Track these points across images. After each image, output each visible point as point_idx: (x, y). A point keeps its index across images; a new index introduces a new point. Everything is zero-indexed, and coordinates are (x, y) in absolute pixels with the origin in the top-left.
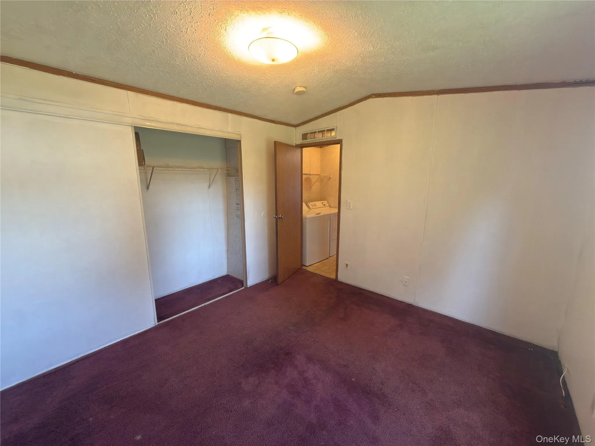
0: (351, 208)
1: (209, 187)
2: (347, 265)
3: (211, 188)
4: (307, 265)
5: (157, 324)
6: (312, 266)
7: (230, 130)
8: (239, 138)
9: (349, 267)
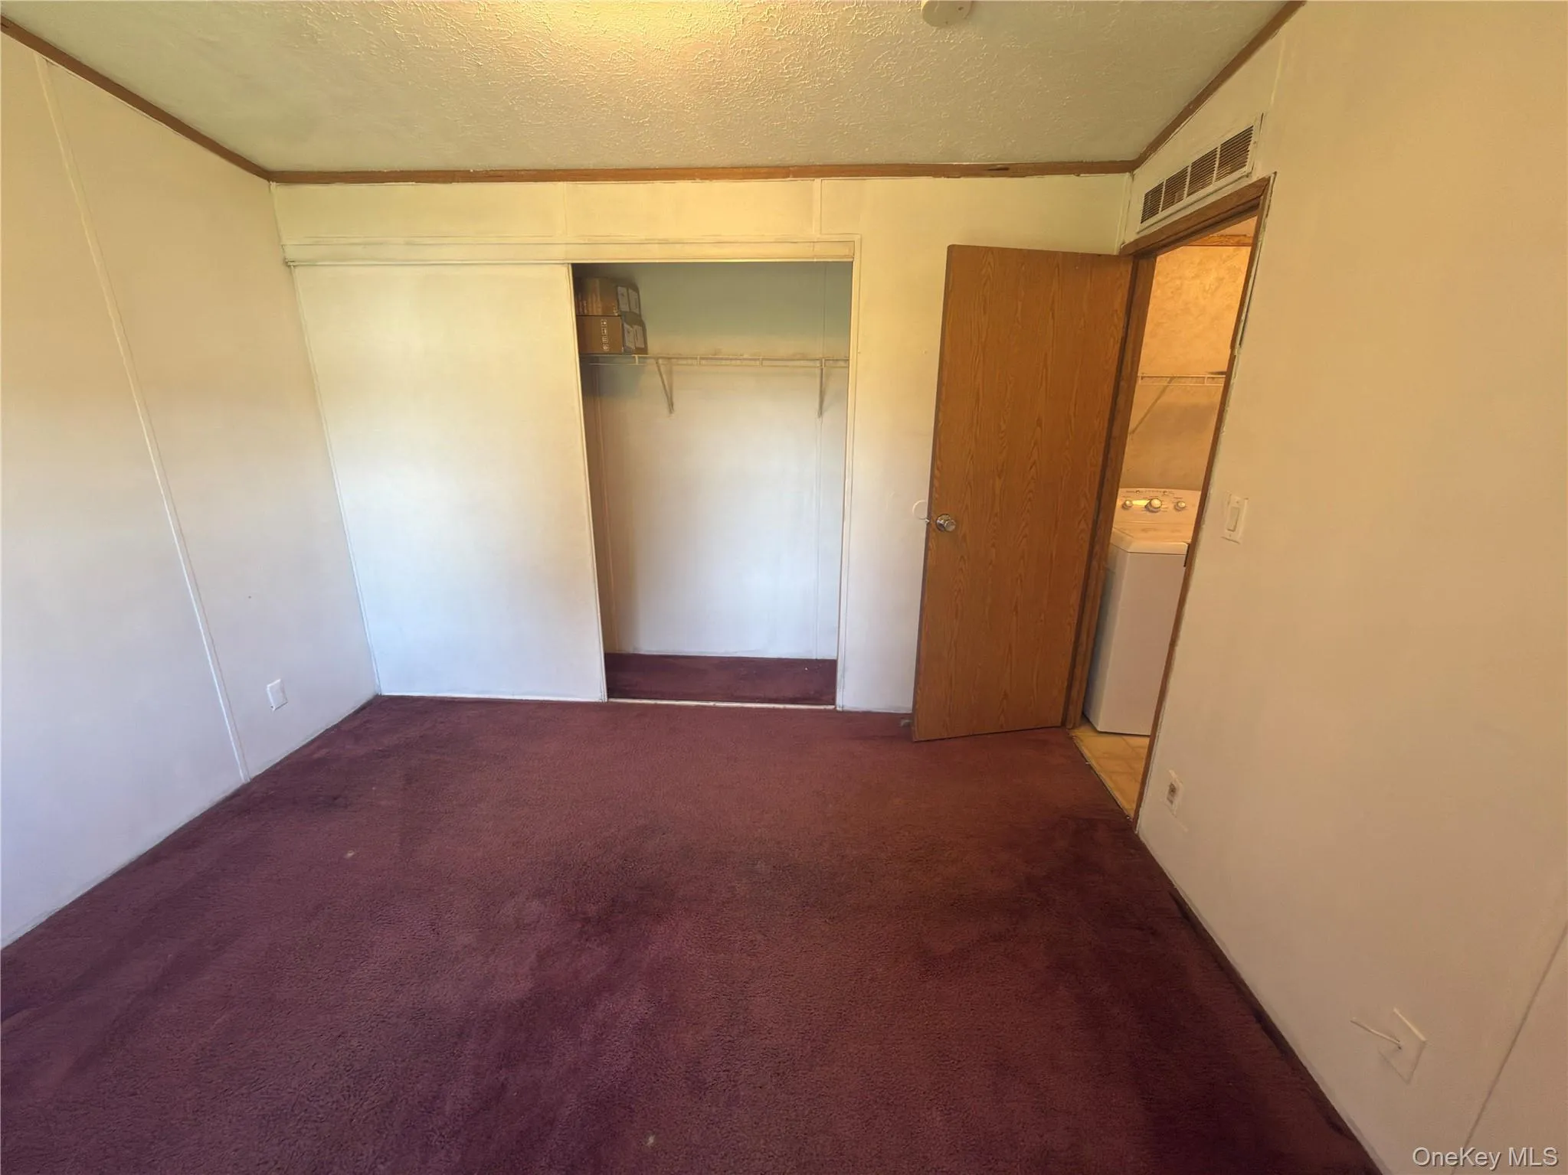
0: (1238, 535)
1: (821, 413)
2: (1173, 790)
3: (826, 415)
4: (1099, 729)
5: (606, 699)
6: (1125, 737)
7: (814, 232)
8: (845, 256)
9: (1178, 799)
